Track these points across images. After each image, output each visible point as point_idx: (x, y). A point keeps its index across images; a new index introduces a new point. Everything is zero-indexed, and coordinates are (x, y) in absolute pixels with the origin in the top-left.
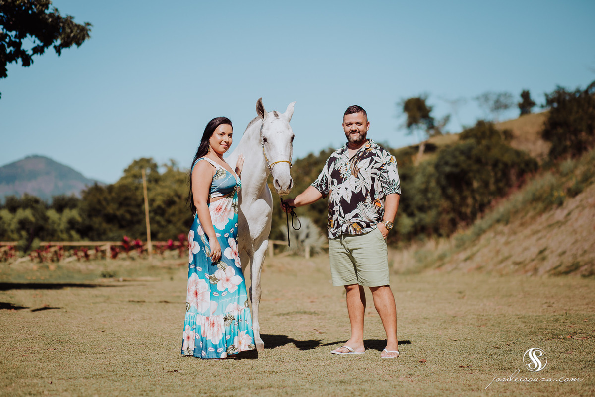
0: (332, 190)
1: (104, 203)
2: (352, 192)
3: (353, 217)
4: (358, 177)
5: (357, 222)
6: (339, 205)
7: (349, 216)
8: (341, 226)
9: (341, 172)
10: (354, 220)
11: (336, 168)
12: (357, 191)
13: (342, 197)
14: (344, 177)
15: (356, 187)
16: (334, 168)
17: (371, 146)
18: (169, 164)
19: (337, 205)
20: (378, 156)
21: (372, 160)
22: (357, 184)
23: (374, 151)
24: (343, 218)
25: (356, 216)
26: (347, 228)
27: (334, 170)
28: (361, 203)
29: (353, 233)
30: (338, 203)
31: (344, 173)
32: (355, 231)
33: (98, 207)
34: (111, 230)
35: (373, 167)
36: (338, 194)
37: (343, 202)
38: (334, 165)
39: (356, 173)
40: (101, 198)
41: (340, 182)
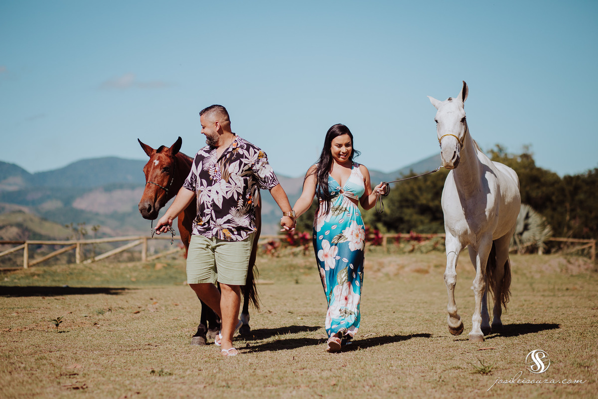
0: (202, 191)
1: (417, 193)
2: (223, 197)
3: (225, 223)
4: (229, 182)
5: (228, 228)
6: (211, 208)
7: (220, 221)
8: (212, 230)
9: (210, 174)
10: (226, 226)
11: (205, 169)
12: (228, 196)
13: (213, 200)
14: (215, 179)
15: (227, 192)
16: (203, 168)
17: (237, 145)
18: (496, 149)
19: (208, 208)
20: (246, 157)
21: (241, 163)
22: (228, 189)
23: (241, 151)
24: (214, 222)
25: (229, 221)
26: (217, 232)
27: (202, 171)
28: (233, 209)
29: (222, 238)
30: (209, 206)
31: (214, 175)
32: (225, 236)
33: (410, 197)
34: (422, 223)
35: (243, 170)
36: (210, 197)
37: (214, 205)
38: (203, 164)
39: (227, 177)
40: (415, 187)
41: (210, 183)
